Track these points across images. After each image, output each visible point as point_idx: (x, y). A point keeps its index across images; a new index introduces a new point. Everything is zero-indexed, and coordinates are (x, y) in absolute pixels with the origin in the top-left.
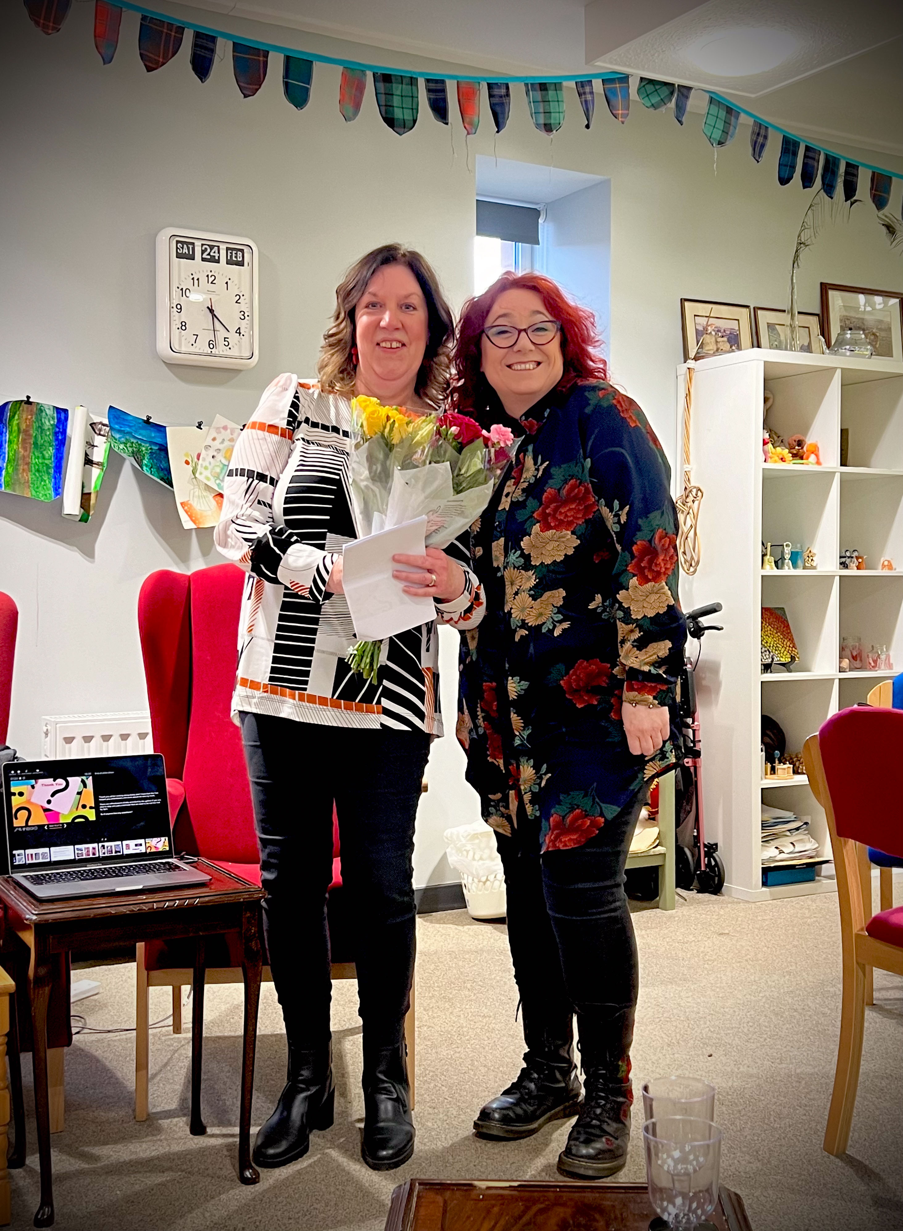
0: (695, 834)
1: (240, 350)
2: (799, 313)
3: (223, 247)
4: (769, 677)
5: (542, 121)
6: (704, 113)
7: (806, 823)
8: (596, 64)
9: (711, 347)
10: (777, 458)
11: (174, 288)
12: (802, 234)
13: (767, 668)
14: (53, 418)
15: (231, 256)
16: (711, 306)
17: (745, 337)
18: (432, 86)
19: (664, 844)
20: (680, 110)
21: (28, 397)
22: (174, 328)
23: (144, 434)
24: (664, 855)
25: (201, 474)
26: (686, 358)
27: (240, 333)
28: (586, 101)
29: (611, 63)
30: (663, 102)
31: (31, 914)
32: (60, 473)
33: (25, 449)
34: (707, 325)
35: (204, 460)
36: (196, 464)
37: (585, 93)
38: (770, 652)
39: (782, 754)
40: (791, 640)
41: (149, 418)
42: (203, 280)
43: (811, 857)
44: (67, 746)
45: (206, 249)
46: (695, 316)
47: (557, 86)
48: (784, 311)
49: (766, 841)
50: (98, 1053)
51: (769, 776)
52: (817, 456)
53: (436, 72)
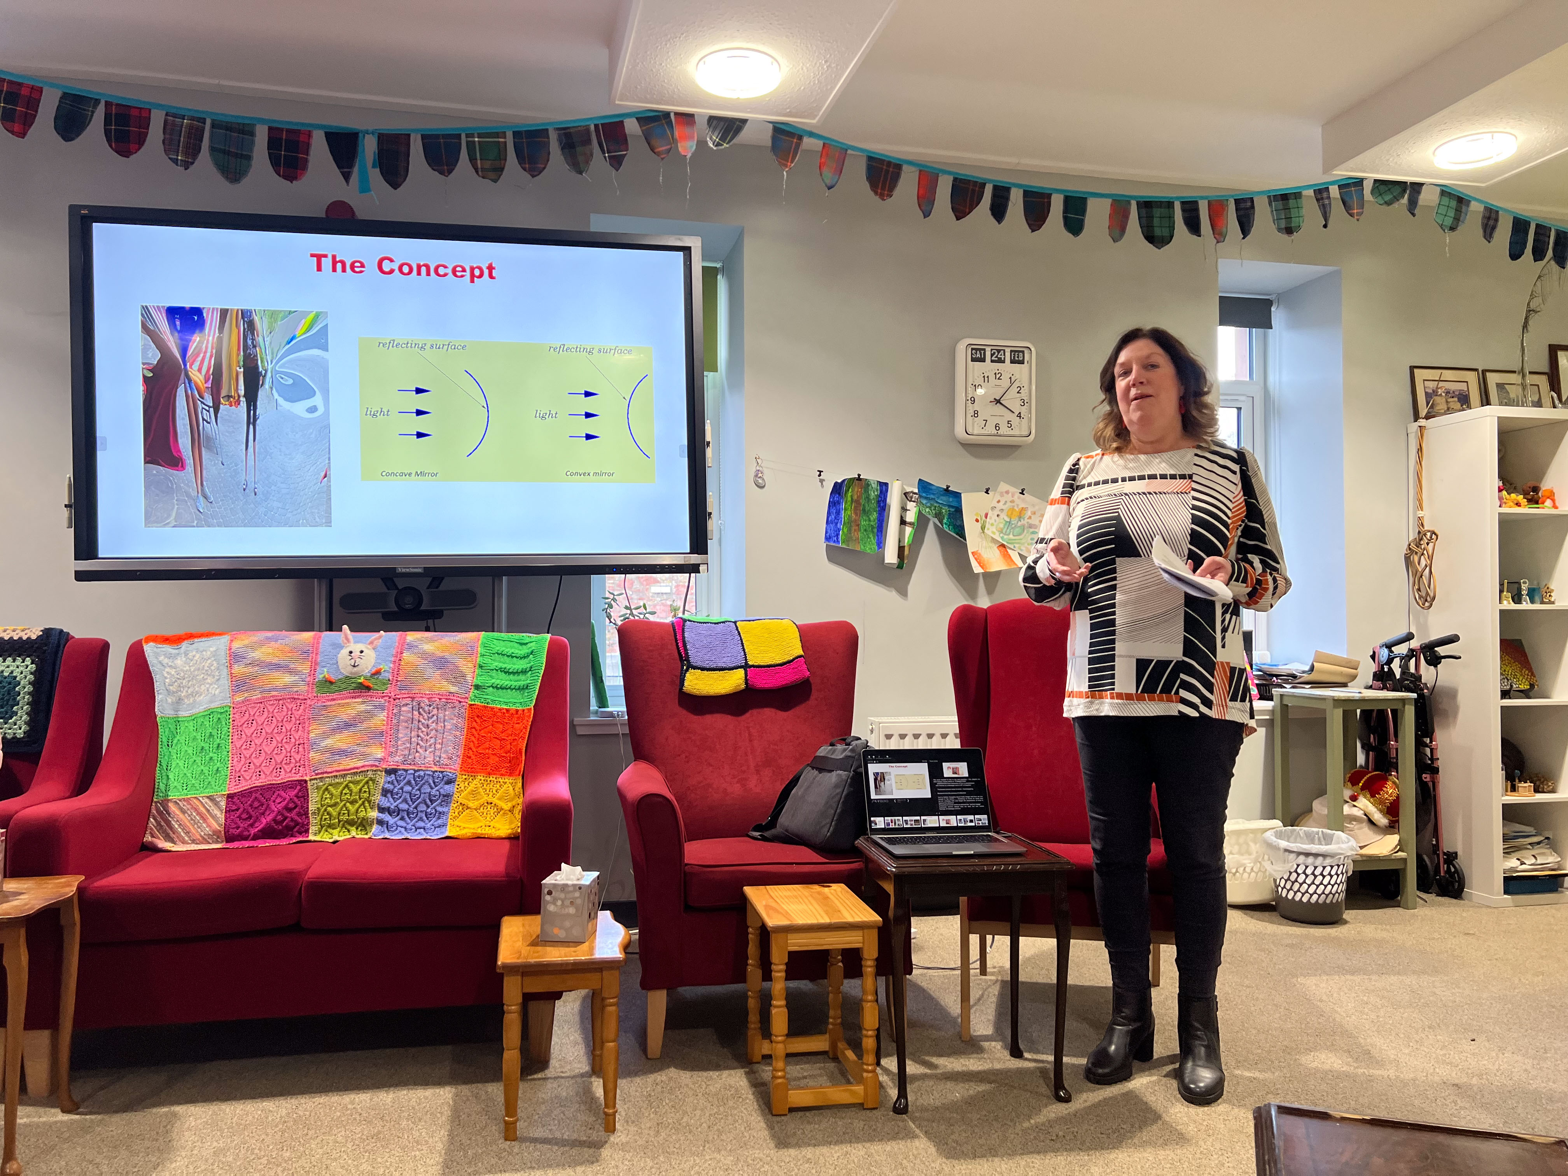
0: (1434, 843)
1: (1020, 429)
2: (1530, 373)
3: (1008, 350)
4: (1508, 702)
5: (1283, 226)
6: (1434, 205)
7: (1547, 838)
8: (1334, 172)
9: (1441, 405)
10: (1512, 504)
11: (969, 385)
12: (1531, 303)
13: (1505, 694)
14: (877, 490)
15: (1014, 357)
16: (1440, 371)
17: (1475, 396)
18: (1187, 206)
19: (1405, 848)
20: (1413, 204)
21: (859, 475)
22: (969, 416)
23: (942, 500)
24: (1404, 860)
25: (988, 529)
26: (1416, 417)
27: (1020, 417)
28: (1323, 205)
29: (1347, 171)
30: (1397, 199)
31: (891, 867)
32: (881, 531)
33: (856, 514)
34: (1437, 388)
35: (991, 518)
36: (985, 522)
37: (1322, 199)
38: (1508, 680)
39: (1522, 772)
40: (1530, 669)
41: (948, 487)
42: (992, 377)
43: (1553, 870)
44: (888, 741)
45: (994, 353)
46: (1424, 380)
47: (1297, 195)
48: (1514, 372)
49: (1507, 852)
50: (924, 984)
51: (1509, 793)
52: (1553, 501)
53: (1189, 195)
